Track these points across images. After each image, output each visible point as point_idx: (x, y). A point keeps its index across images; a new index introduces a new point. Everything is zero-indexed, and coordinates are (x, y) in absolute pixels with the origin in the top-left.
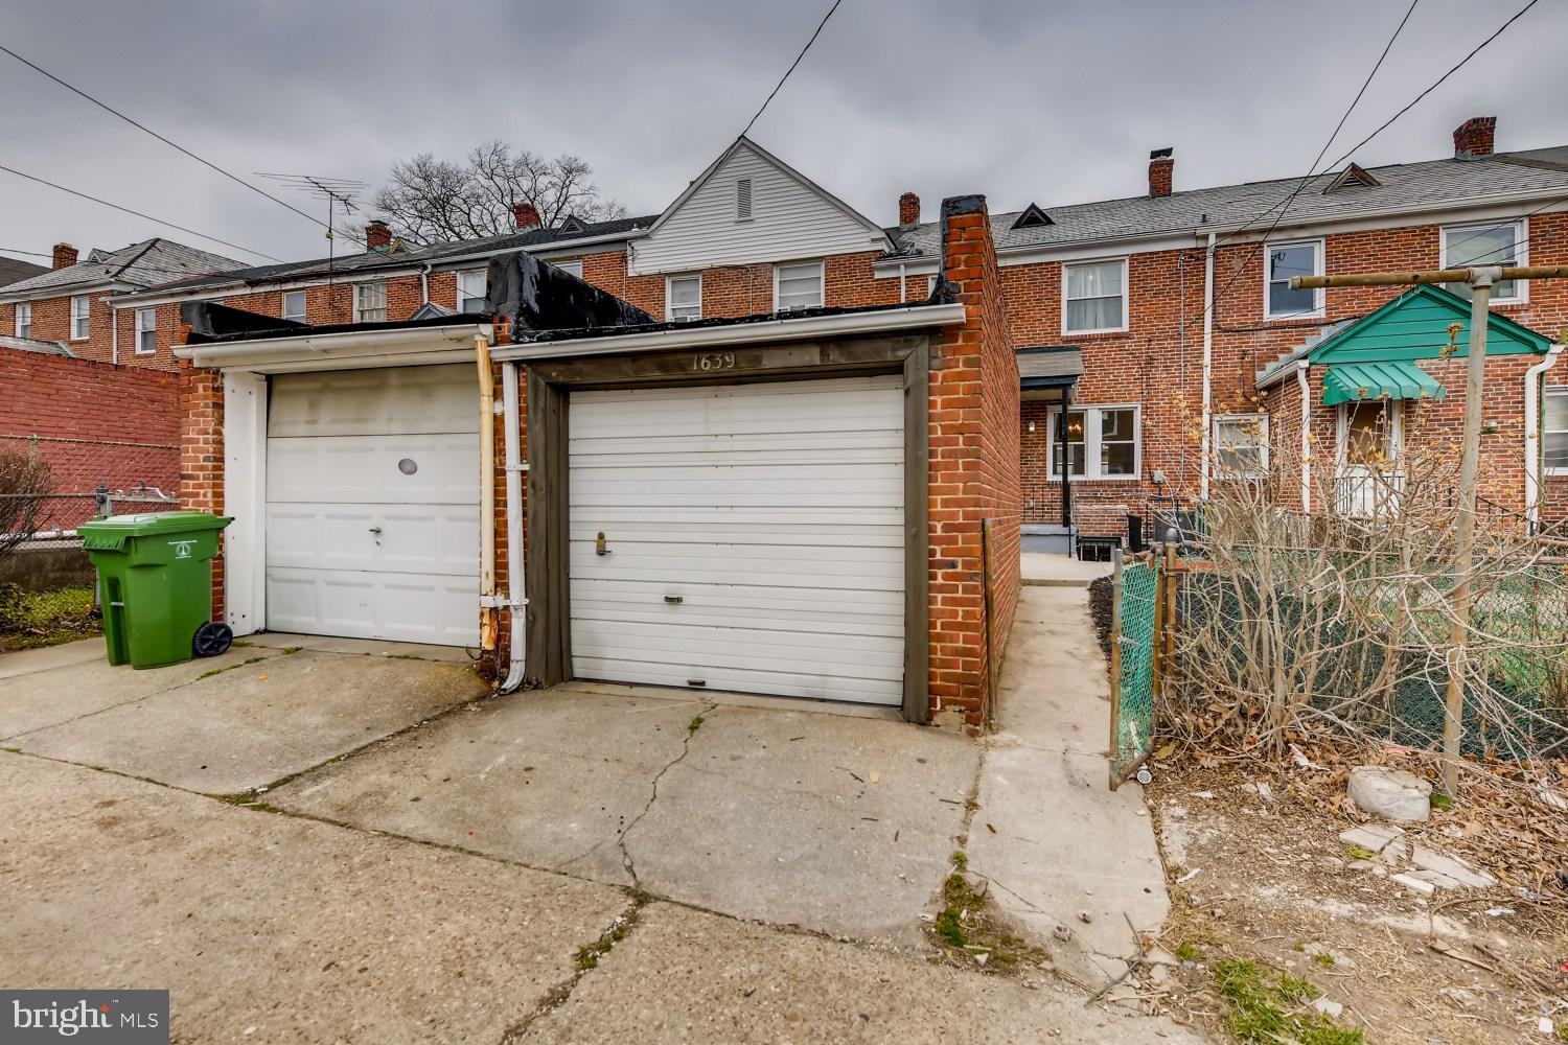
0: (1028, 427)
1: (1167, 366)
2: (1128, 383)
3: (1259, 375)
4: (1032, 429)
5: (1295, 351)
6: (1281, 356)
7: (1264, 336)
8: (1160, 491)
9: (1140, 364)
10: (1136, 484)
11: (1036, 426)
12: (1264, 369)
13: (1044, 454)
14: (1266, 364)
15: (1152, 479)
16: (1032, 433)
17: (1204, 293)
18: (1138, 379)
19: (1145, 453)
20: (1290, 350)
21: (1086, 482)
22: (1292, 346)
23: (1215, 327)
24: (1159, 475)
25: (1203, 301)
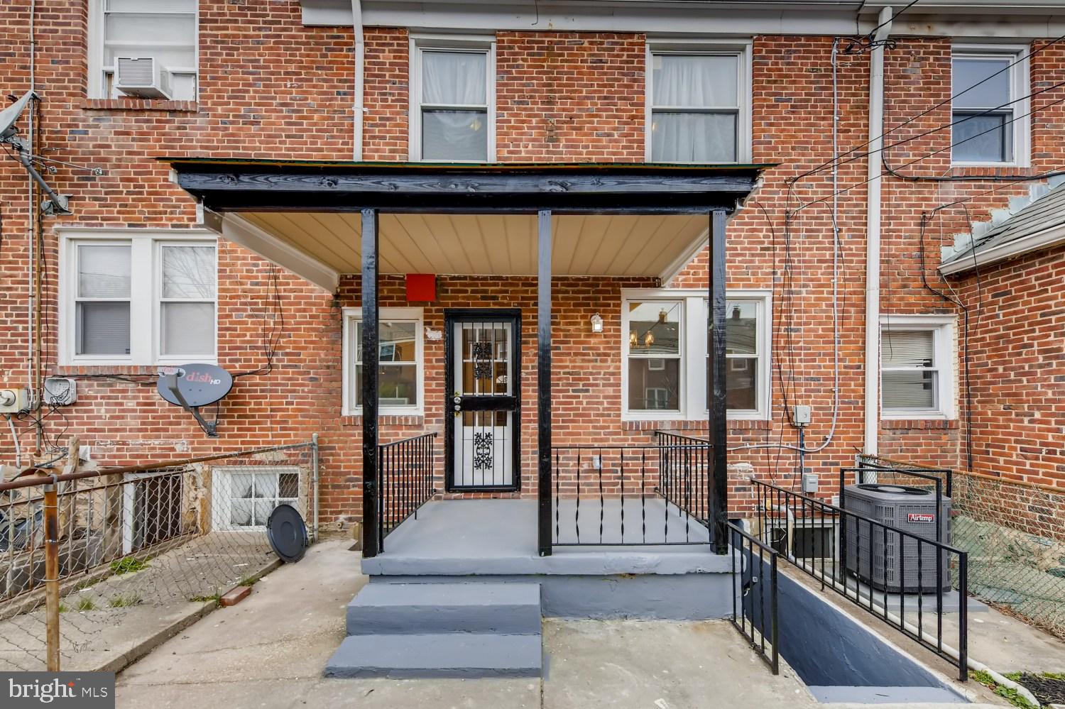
0: (590, 324)
1: (812, 231)
2: (753, 255)
3: (946, 253)
4: (597, 327)
5: (994, 218)
6: (976, 224)
7: (952, 191)
8: (802, 439)
9: (771, 224)
10: (765, 427)
11: (604, 324)
12: (951, 244)
13: (617, 374)
14: (955, 236)
15: (789, 419)
16: (596, 335)
17: (867, 113)
18: (767, 249)
19: (778, 376)
20: (986, 216)
21: (686, 423)
22: (989, 209)
23: (887, 171)
24: (803, 414)
25: (867, 125)
